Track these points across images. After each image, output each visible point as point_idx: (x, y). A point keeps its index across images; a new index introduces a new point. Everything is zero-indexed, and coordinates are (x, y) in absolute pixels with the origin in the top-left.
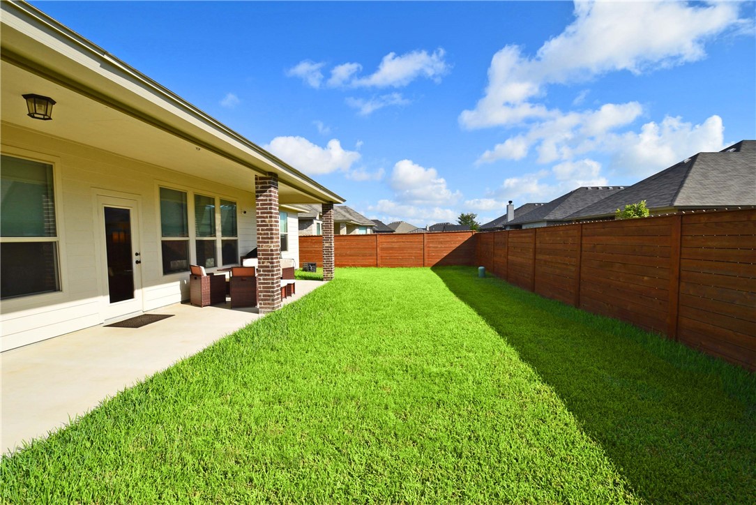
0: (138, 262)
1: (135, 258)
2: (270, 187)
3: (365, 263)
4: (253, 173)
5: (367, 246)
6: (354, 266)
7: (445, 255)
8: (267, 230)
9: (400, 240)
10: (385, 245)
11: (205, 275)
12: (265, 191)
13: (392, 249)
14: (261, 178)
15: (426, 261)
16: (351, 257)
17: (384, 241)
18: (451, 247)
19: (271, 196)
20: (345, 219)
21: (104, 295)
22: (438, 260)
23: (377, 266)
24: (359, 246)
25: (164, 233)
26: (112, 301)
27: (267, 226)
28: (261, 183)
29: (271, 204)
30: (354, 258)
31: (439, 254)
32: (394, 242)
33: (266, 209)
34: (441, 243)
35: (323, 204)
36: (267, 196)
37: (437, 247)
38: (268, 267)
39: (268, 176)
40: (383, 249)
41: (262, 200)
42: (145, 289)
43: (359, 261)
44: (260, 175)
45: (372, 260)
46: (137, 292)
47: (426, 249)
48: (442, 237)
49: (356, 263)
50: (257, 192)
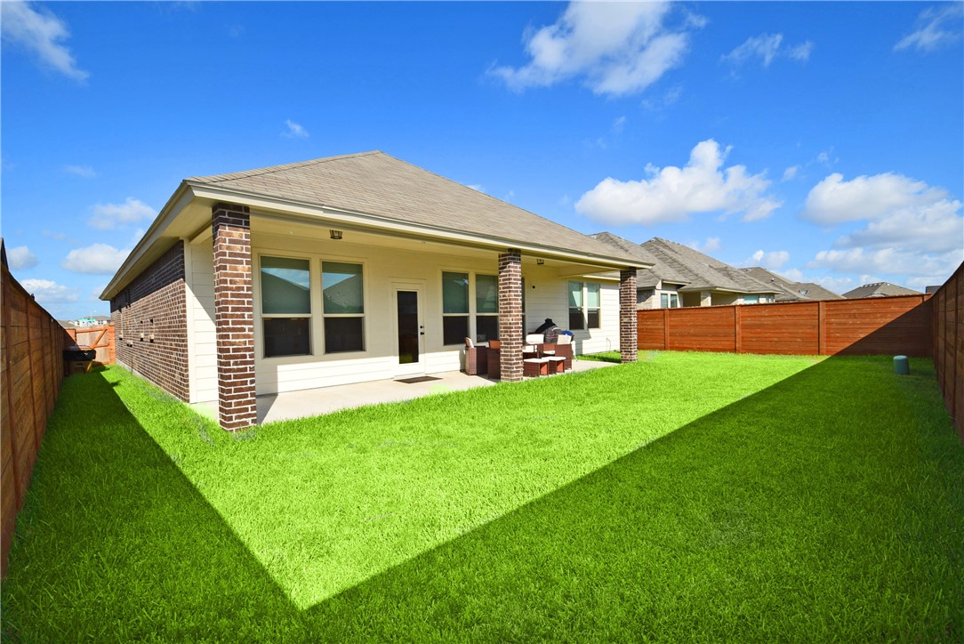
0: (422, 333)
1: (420, 330)
2: (509, 263)
3: (716, 347)
4: (497, 253)
5: (720, 323)
6: (700, 349)
7: (862, 336)
8: (507, 304)
9: (775, 313)
10: (749, 321)
11: (473, 347)
12: (505, 267)
13: (760, 326)
14: (503, 255)
15: (823, 346)
16: (694, 338)
17: (747, 314)
18: (875, 323)
19: (509, 271)
20: (707, 286)
21: (395, 355)
22: (847, 345)
23: (735, 350)
24: (708, 323)
25: (445, 311)
26: (401, 362)
27: (506, 300)
28: (503, 260)
29: (509, 279)
30: (699, 339)
31: (851, 335)
32: (764, 316)
33: (506, 284)
34: (854, 316)
35: (621, 272)
36: (506, 271)
37: (845, 324)
38: (507, 339)
39: (507, 253)
40: (744, 327)
41: (503, 276)
42: (427, 355)
43: (707, 343)
44: (501, 253)
45: (727, 343)
46: (420, 356)
47: (823, 328)
48: (855, 307)
49: (704, 346)
50: (500, 269)
